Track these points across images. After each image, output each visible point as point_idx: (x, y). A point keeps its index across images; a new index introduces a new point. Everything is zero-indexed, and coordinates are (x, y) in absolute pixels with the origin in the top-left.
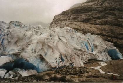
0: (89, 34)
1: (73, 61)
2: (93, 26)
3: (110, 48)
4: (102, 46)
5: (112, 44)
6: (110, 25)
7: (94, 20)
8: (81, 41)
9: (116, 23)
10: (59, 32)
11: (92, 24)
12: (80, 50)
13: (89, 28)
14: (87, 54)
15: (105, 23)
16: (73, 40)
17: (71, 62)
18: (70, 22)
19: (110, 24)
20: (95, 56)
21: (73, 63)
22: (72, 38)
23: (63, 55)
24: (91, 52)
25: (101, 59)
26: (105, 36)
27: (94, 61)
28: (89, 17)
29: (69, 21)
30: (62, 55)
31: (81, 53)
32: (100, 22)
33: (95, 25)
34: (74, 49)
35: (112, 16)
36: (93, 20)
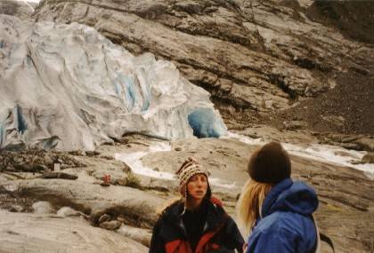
0: (148, 56)
1: (57, 131)
2: (172, 33)
3: (197, 104)
4: (173, 97)
5: (208, 93)
6: (219, 38)
7: (177, 14)
8: (116, 76)
9: (237, 33)
10: (48, 39)
11: (171, 27)
12: (106, 104)
13: (158, 39)
14: (123, 117)
15: (208, 30)
16: (92, 69)
17: (49, 136)
18: (101, 10)
19: (221, 34)
20: (146, 123)
21: (56, 137)
22: (89, 63)
23: (27, 112)
24: (137, 113)
25: (161, 134)
26: (201, 68)
27: (139, 136)
28: (164, 4)
29: (101, 7)
30: (24, 112)
31: (107, 113)
32: (195, 25)
33: (178, 32)
34: (88, 97)
35: (230, 10)
36: (173, 15)
